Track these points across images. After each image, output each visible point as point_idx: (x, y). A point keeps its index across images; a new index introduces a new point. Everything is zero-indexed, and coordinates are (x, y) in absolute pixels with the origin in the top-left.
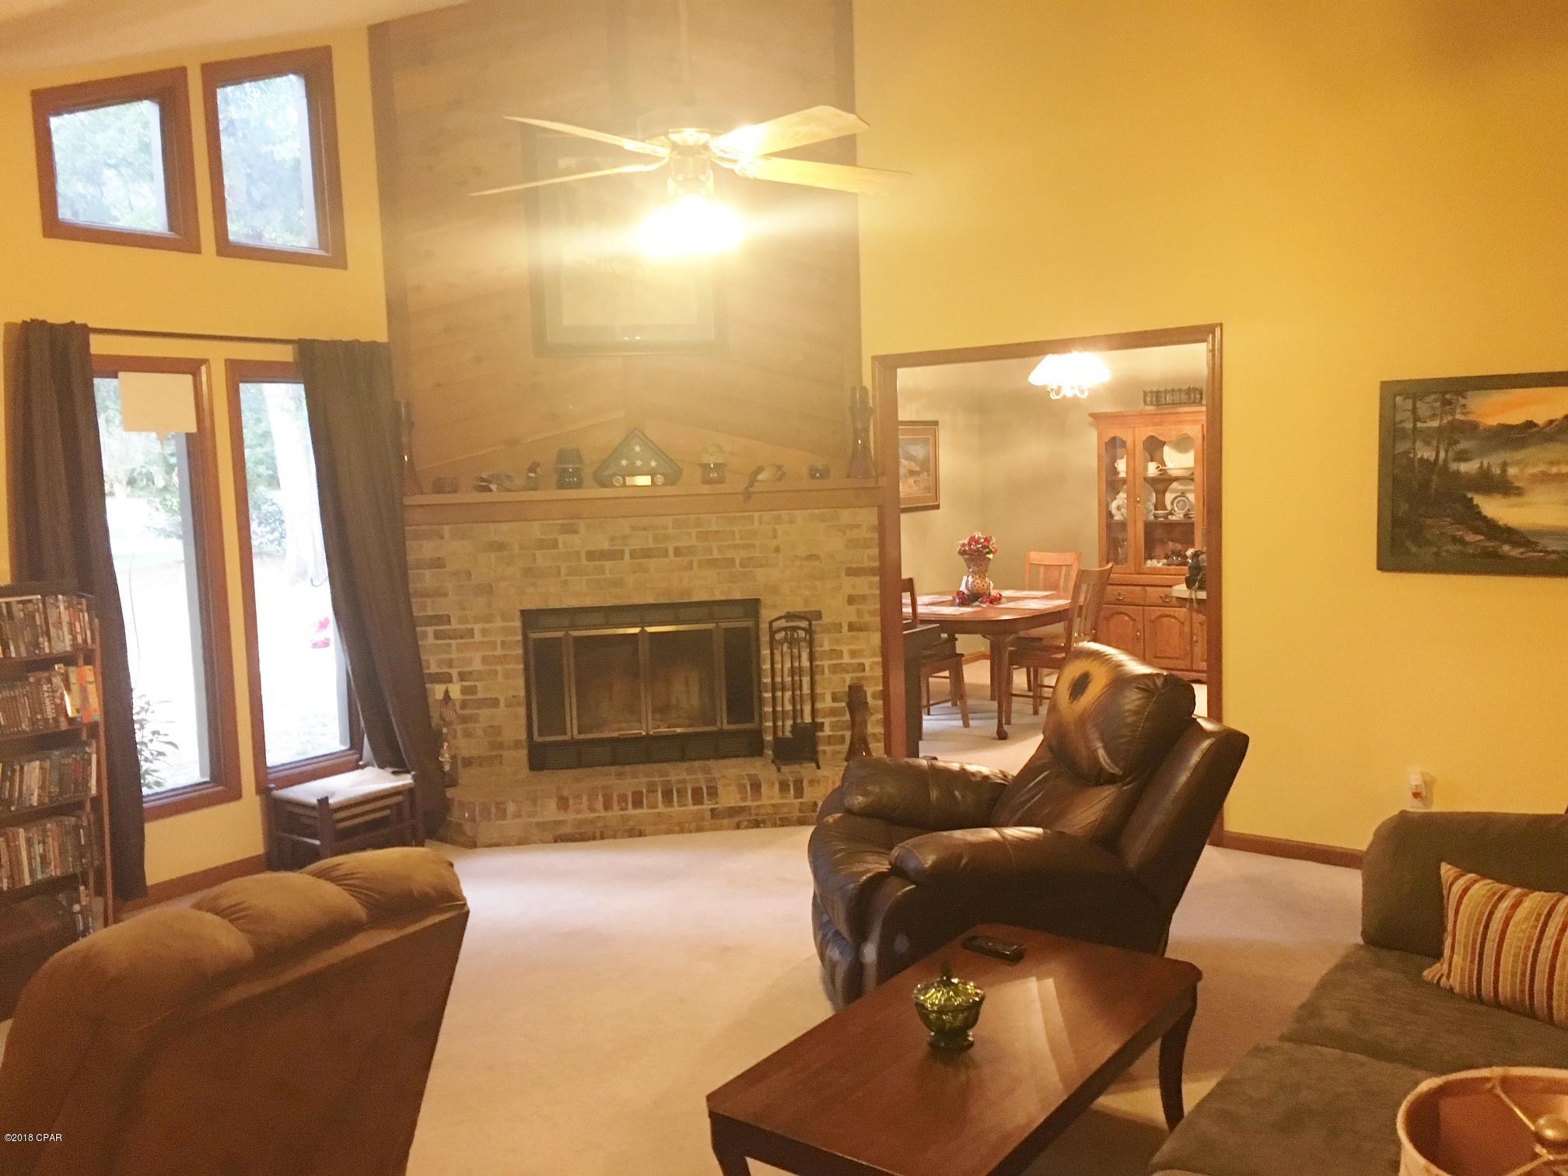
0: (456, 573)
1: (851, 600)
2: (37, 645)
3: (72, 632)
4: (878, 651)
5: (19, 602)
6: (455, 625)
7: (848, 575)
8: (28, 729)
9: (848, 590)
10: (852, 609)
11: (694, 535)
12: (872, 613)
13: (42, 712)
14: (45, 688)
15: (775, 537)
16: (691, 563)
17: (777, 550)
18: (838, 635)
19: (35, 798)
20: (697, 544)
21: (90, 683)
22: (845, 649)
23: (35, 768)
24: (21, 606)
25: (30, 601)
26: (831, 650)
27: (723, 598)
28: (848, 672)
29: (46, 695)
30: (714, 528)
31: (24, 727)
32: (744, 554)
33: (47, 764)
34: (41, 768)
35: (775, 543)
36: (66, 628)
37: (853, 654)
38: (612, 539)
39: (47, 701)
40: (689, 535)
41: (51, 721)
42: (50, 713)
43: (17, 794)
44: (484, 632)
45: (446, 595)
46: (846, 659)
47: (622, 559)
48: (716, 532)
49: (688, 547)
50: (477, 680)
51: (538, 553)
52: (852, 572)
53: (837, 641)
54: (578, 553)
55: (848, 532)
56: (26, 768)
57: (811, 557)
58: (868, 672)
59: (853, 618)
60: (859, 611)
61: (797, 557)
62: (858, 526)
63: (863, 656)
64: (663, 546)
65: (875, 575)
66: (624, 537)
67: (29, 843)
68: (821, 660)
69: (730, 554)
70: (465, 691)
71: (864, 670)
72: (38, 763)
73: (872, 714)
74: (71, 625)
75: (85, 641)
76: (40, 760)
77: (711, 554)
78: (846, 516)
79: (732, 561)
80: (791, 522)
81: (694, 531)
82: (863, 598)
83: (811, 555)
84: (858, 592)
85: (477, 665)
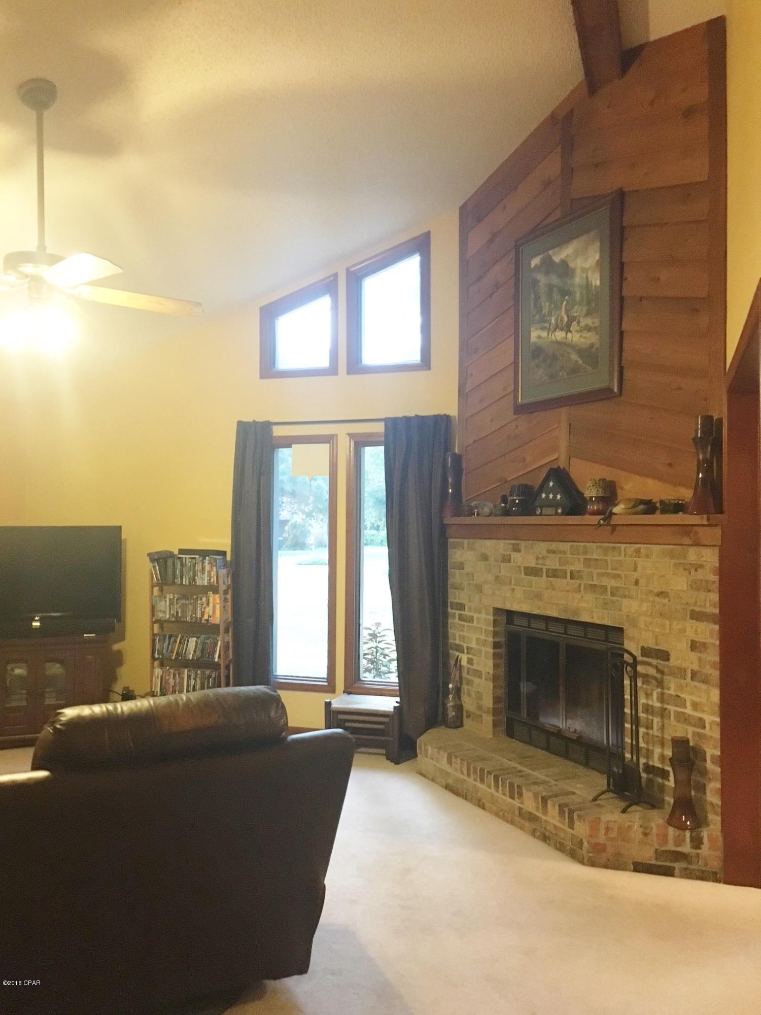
0: (468, 574)
1: (694, 646)
2: (194, 580)
3: (210, 577)
4: (717, 709)
5: (189, 558)
6: (466, 613)
7: (692, 618)
8: (189, 621)
9: (691, 634)
10: (694, 656)
11: (582, 560)
12: (713, 665)
13: (196, 614)
14: (199, 602)
15: (635, 570)
16: (580, 586)
17: (637, 583)
18: (683, 681)
19: (191, 656)
20: (584, 569)
21: (218, 604)
22: (688, 698)
23: (193, 641)
24: (190, 560)
25: (195, 558)
26: (677, 696)
27: (598, 622)
28: (690, 724)
29: (199, 606)
30: (595, 556)
31: (188, 619)
32: (613, 583)
33: (199, 641)
34: (196, 641)
35: (636, 575)
36: (206, 574)
37: (695, 706)
38: (537, 558)
39: (199, 608)
40: (579, 559)
41: (198, 619)
42: (199, 615)
43: (184, 651)
44: (478, 619)
45: (463, 589)
46: (689, 710)
47: (542, 576)
48: (596, 560)
49: (578, 572)
50: (473, 655)
51: (502, 565)
52: (697, 616)
53: (681, 688)
54: (519, 567)
55: (693, 572)
56: (190, 640)
57: (661, 594)
58: (707, 731)
59: (696, 667)
60: (700, 659)
61: (651, 591)
62: (701, 566)
63: (703, 711)
64: (564, 567)
65: (715, 623)
66: (544, 558)
67: (189, 677)
68: (668, 704)
69: (605, 581)
70: (470, 661)
71: (704, 727)
72: (195, 639)
73: (710, 780)
74: (209, 572)
75: (214, 581)
76: (197, 638)
77: (593, 580)
78: (693, 555)
79: (605, 588)
80: (647, 556)
81: (582, 557)
82: (704, 645)
83: (662, 593)
84: (699, 638)
85: (473, 645)
